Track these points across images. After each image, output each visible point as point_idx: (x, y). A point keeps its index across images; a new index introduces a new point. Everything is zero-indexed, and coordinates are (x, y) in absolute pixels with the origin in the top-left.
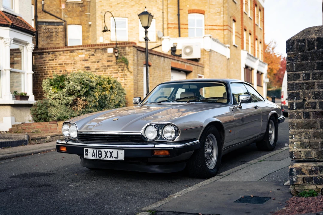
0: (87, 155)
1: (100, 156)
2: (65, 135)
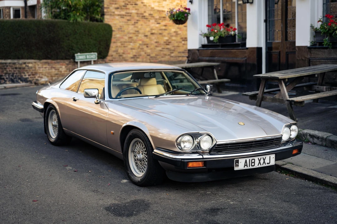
0: (238, 165)
1: (253, 164)
2: (185, 148)
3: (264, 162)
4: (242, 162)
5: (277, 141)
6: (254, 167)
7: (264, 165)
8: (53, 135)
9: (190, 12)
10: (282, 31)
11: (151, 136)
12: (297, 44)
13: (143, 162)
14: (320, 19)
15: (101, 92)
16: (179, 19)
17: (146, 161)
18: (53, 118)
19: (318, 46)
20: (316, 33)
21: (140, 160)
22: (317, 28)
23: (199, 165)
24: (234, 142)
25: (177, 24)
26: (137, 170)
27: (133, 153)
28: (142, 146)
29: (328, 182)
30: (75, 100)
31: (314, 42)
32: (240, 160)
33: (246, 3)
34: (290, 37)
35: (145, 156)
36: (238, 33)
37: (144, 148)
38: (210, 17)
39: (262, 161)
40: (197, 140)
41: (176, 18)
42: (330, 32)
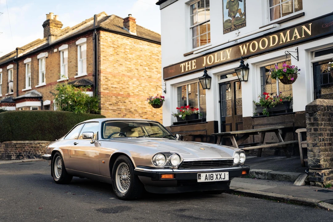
0: (200, 179)
1: (212, 178)
2: (160, 165)
3: (220, 177)
4: (203, 176)
5: (229, 163)
6: (213, 181)
7: (220, 180)
8: (58, 176)
9: (164, 100)
10: (232, 108)
11: (133, 158)
12: (244, 116)
13: (127, 181)
14: (259, 95)
15: (95, 134)
16: (156, 103)
17: (129, 180)
18: (58, 163)
19: (259, 116)
20: (257, 106)
21: (125, 180)
22: (257, 103)
23: (170, 177)
24: (197, 160)
25: (155, 108)
26: (122, 189)
27: (119, 175)
28: (126, 168)
29: (270, 196)
30: (75, 144)
31: (256, 114)
32: (202, 174)
33: (205, 89)
34: (238, 112)
35: (129, 176)
36: (200, 113)
37: (128, 170)
38: (179, 102)
39: (219, 177)
40: (168, 159)
41: (154, 103)
42: (267, 104)
